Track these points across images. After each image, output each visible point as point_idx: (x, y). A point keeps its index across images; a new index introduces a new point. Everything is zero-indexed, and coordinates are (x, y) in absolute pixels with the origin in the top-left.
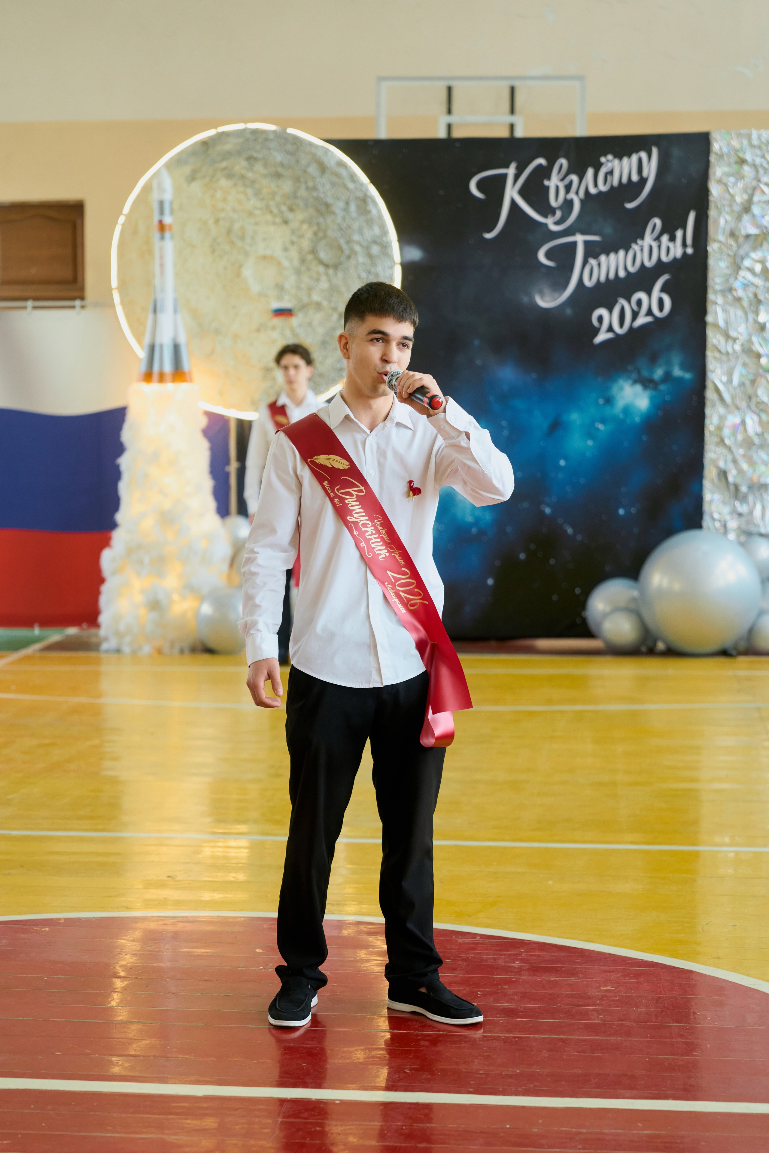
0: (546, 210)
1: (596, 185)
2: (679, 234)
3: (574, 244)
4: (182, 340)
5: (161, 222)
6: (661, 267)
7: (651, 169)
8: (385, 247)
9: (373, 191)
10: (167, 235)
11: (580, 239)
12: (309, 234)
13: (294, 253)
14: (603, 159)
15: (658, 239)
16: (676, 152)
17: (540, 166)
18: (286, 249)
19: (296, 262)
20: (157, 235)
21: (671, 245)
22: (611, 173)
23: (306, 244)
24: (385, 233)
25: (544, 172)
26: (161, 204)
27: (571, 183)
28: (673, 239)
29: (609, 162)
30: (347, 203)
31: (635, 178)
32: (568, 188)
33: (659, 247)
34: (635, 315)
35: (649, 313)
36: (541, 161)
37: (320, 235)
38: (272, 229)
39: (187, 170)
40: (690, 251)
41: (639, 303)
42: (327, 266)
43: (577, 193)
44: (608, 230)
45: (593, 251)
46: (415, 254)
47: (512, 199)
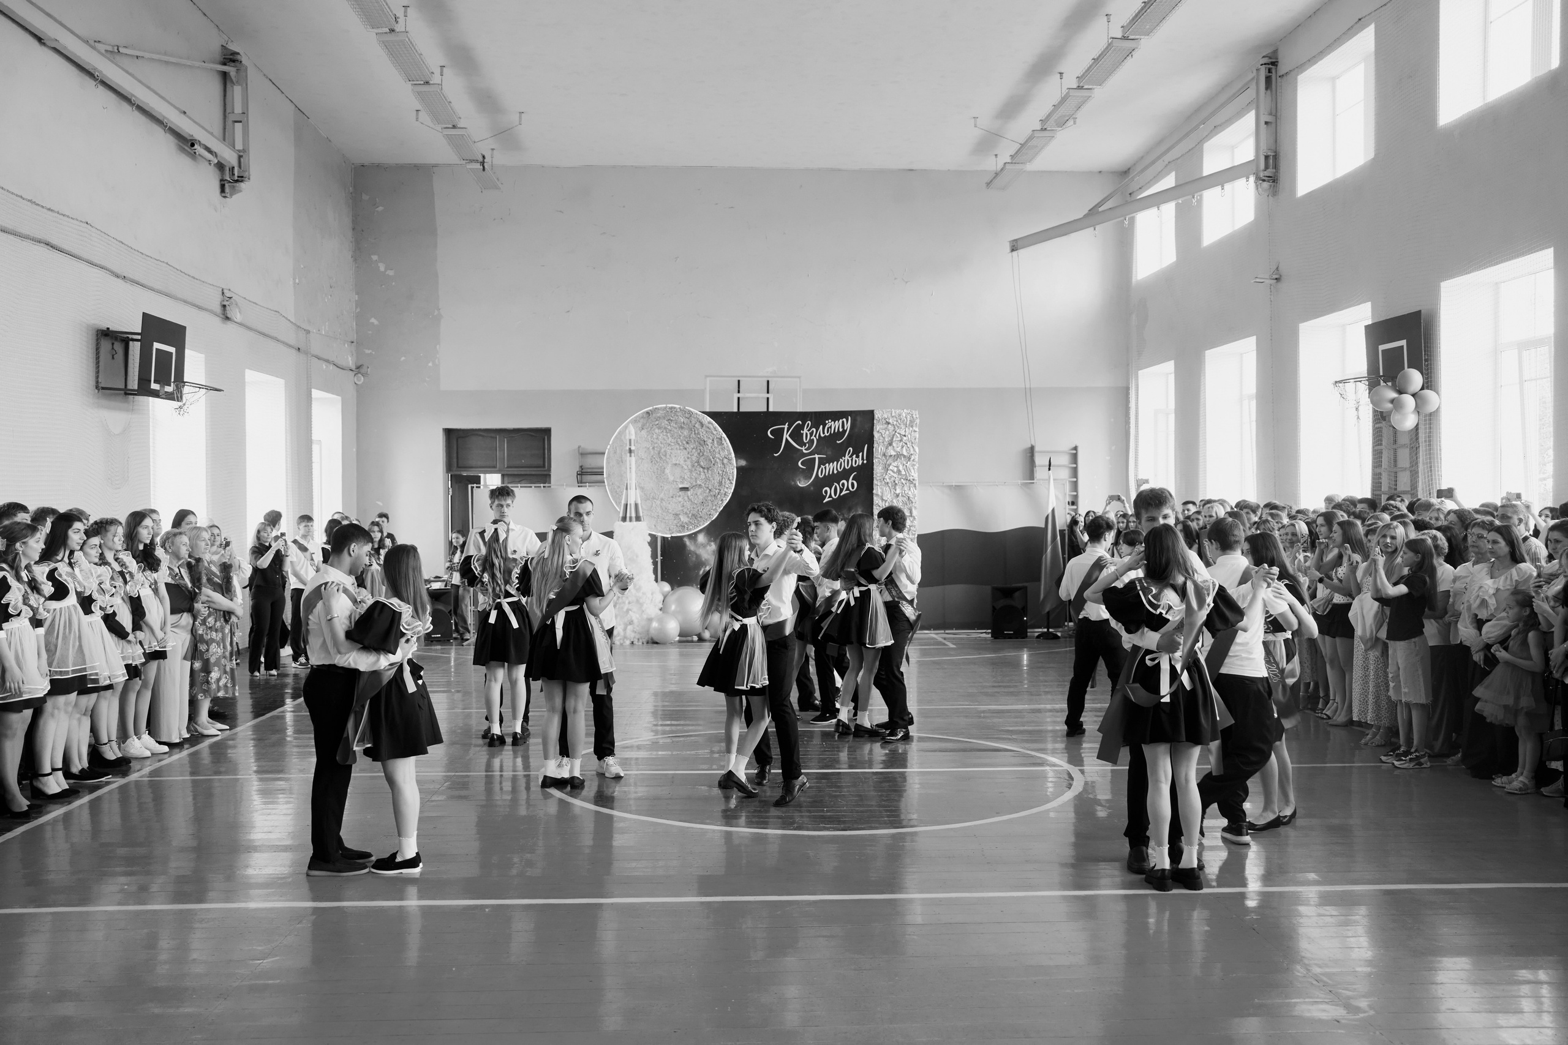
0: (802, 444)
1: (824, 433)
2: (861, 454)
3: (815, 458)
4: (639, 502)
5: (630, 449)
6: (852, 469)
7: (848, 426)
8: (730, 460)
9: (724, 435)
10: (633, 454)
11: (817, 456)
12: (696, 454)
13: (689, 463)
14: (827, 422)
15: (851, 456)
16: (859, 419)
17: (799, 424)
18: (685, 461)
19: (690, 467)
20: (628, 454)
21: (857, 459)
22: (831, 427)
23: (694, 458)
24: (730, 454)
25: (801, 427)
26: (630, 440)
27: (813, 431)
28: (858, 457)
29: (830, 423)
30: (713, 440)
31: (841, 430)
32: (811, 434)
33: (852, 460)
34: (841, 490)
35: (848, 489)
36: (800, 422)
37: (701, 454)
38: (679, 451)
39: (640, 425)
40: (865, 462)
41: (843, 484)
42: (704, 468)
43: (815, 436)
44: (829, 453)
45: (822, 462)
46: (743, 463)
47: (786, 439)
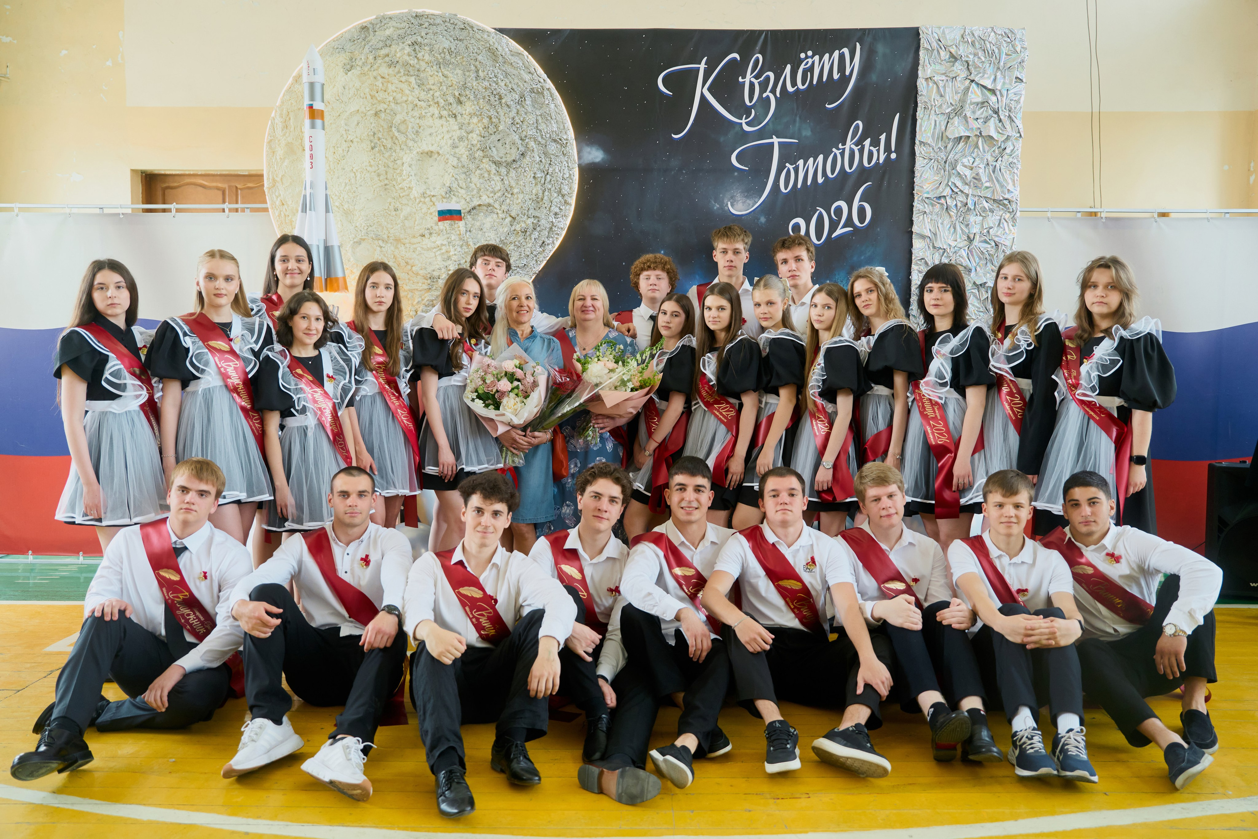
0: (741, 110)
1: (794, 83)
2: (883, 137)
3: (772, 144)
4: (334, 242)
5: (311, 107)
6: (863, 174)
7: (854, 67)
8: (565, 145)
9: (550, 84)
10: (318, 122)
11: (775, 140)
12: (479, 129)
13: (462, 150)
14: (803, 55)
15: (860, 143)
16: (881, 48)
17: (735, 59)
18: (454, 147)
19: (464, 159)
20: (307, 122)
21: (874, 150)
22: (811, 69)
23: (475, 138)
24: (565, 129)
25: (737, 69)
26: (312, 85)
27: (768, 78)
28: (876, 143)
29: (809, 59)
30: (522, 97)
31: (836, 76)
32: (764, 86)
33: (861, 151)
34: (834, 226)
35: (849, 222)
36: (736, 55)
37: (492, 127)
38: (438, 122)
39: (343, 58)
40: (893, 156)
41: (839, 211)
42: (497, 164)
43: (773, 91)
44: (807, 133)
45: (789, 155)
46: (596, 155)
47: (703, 96)
